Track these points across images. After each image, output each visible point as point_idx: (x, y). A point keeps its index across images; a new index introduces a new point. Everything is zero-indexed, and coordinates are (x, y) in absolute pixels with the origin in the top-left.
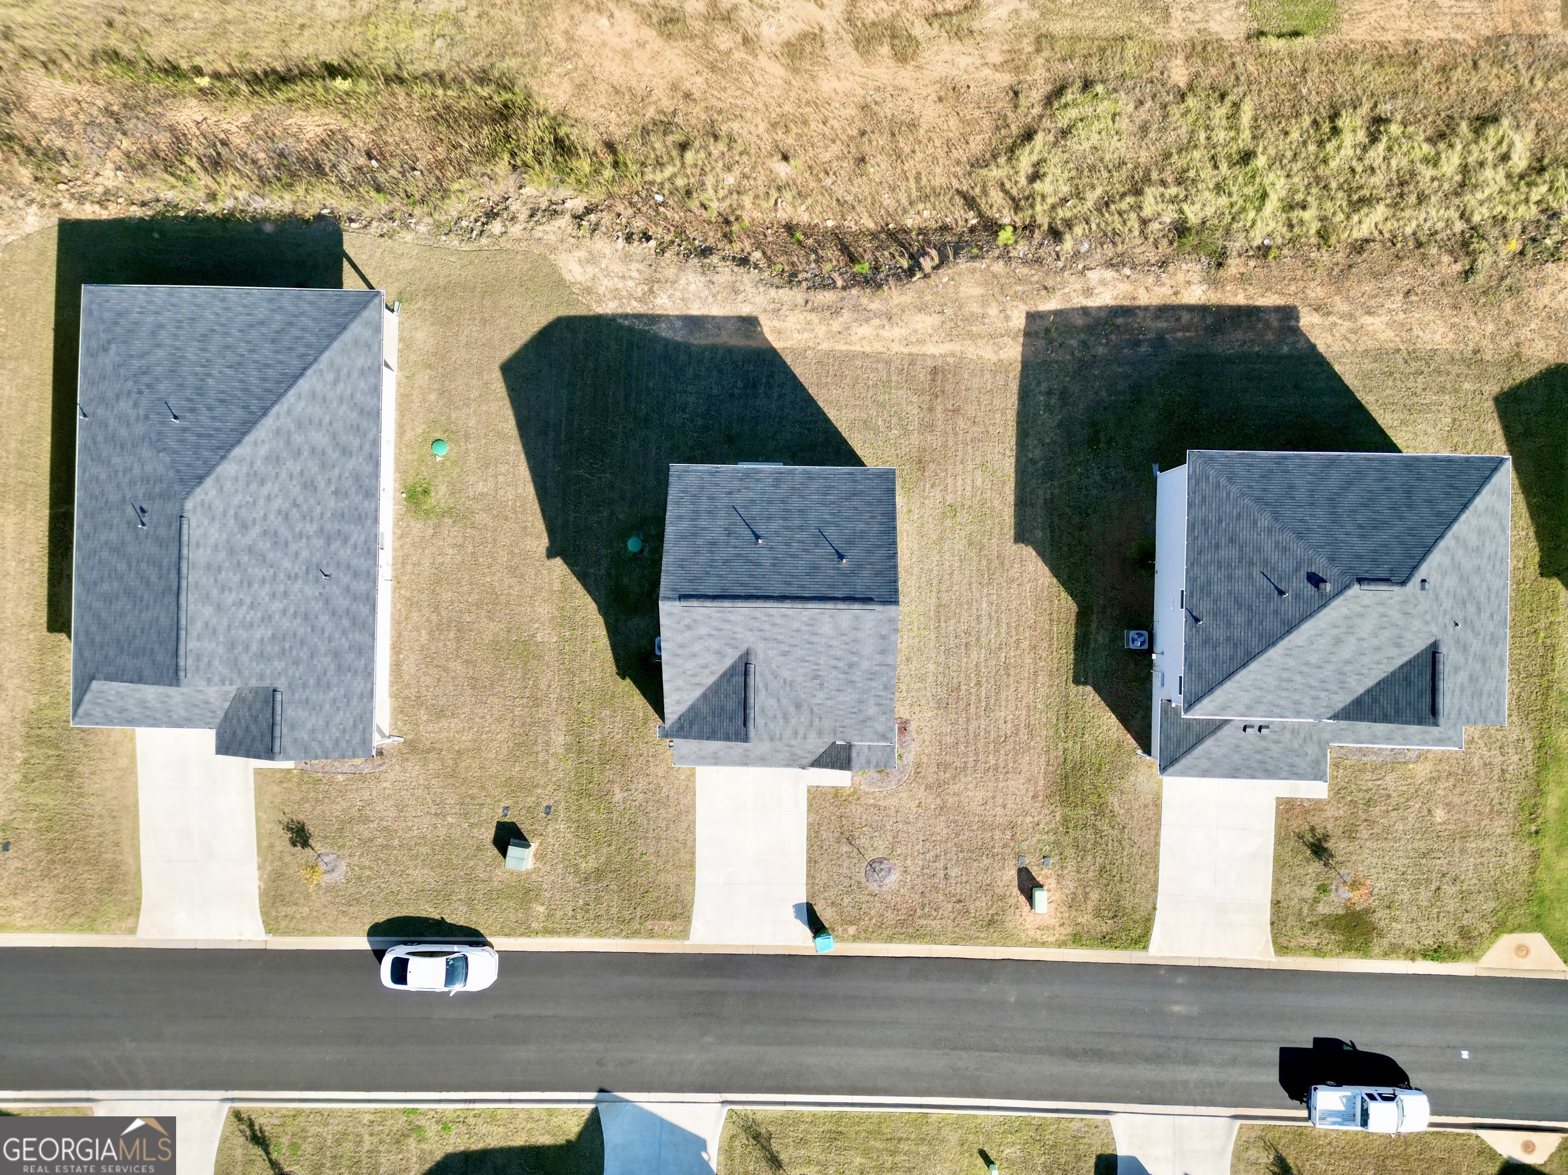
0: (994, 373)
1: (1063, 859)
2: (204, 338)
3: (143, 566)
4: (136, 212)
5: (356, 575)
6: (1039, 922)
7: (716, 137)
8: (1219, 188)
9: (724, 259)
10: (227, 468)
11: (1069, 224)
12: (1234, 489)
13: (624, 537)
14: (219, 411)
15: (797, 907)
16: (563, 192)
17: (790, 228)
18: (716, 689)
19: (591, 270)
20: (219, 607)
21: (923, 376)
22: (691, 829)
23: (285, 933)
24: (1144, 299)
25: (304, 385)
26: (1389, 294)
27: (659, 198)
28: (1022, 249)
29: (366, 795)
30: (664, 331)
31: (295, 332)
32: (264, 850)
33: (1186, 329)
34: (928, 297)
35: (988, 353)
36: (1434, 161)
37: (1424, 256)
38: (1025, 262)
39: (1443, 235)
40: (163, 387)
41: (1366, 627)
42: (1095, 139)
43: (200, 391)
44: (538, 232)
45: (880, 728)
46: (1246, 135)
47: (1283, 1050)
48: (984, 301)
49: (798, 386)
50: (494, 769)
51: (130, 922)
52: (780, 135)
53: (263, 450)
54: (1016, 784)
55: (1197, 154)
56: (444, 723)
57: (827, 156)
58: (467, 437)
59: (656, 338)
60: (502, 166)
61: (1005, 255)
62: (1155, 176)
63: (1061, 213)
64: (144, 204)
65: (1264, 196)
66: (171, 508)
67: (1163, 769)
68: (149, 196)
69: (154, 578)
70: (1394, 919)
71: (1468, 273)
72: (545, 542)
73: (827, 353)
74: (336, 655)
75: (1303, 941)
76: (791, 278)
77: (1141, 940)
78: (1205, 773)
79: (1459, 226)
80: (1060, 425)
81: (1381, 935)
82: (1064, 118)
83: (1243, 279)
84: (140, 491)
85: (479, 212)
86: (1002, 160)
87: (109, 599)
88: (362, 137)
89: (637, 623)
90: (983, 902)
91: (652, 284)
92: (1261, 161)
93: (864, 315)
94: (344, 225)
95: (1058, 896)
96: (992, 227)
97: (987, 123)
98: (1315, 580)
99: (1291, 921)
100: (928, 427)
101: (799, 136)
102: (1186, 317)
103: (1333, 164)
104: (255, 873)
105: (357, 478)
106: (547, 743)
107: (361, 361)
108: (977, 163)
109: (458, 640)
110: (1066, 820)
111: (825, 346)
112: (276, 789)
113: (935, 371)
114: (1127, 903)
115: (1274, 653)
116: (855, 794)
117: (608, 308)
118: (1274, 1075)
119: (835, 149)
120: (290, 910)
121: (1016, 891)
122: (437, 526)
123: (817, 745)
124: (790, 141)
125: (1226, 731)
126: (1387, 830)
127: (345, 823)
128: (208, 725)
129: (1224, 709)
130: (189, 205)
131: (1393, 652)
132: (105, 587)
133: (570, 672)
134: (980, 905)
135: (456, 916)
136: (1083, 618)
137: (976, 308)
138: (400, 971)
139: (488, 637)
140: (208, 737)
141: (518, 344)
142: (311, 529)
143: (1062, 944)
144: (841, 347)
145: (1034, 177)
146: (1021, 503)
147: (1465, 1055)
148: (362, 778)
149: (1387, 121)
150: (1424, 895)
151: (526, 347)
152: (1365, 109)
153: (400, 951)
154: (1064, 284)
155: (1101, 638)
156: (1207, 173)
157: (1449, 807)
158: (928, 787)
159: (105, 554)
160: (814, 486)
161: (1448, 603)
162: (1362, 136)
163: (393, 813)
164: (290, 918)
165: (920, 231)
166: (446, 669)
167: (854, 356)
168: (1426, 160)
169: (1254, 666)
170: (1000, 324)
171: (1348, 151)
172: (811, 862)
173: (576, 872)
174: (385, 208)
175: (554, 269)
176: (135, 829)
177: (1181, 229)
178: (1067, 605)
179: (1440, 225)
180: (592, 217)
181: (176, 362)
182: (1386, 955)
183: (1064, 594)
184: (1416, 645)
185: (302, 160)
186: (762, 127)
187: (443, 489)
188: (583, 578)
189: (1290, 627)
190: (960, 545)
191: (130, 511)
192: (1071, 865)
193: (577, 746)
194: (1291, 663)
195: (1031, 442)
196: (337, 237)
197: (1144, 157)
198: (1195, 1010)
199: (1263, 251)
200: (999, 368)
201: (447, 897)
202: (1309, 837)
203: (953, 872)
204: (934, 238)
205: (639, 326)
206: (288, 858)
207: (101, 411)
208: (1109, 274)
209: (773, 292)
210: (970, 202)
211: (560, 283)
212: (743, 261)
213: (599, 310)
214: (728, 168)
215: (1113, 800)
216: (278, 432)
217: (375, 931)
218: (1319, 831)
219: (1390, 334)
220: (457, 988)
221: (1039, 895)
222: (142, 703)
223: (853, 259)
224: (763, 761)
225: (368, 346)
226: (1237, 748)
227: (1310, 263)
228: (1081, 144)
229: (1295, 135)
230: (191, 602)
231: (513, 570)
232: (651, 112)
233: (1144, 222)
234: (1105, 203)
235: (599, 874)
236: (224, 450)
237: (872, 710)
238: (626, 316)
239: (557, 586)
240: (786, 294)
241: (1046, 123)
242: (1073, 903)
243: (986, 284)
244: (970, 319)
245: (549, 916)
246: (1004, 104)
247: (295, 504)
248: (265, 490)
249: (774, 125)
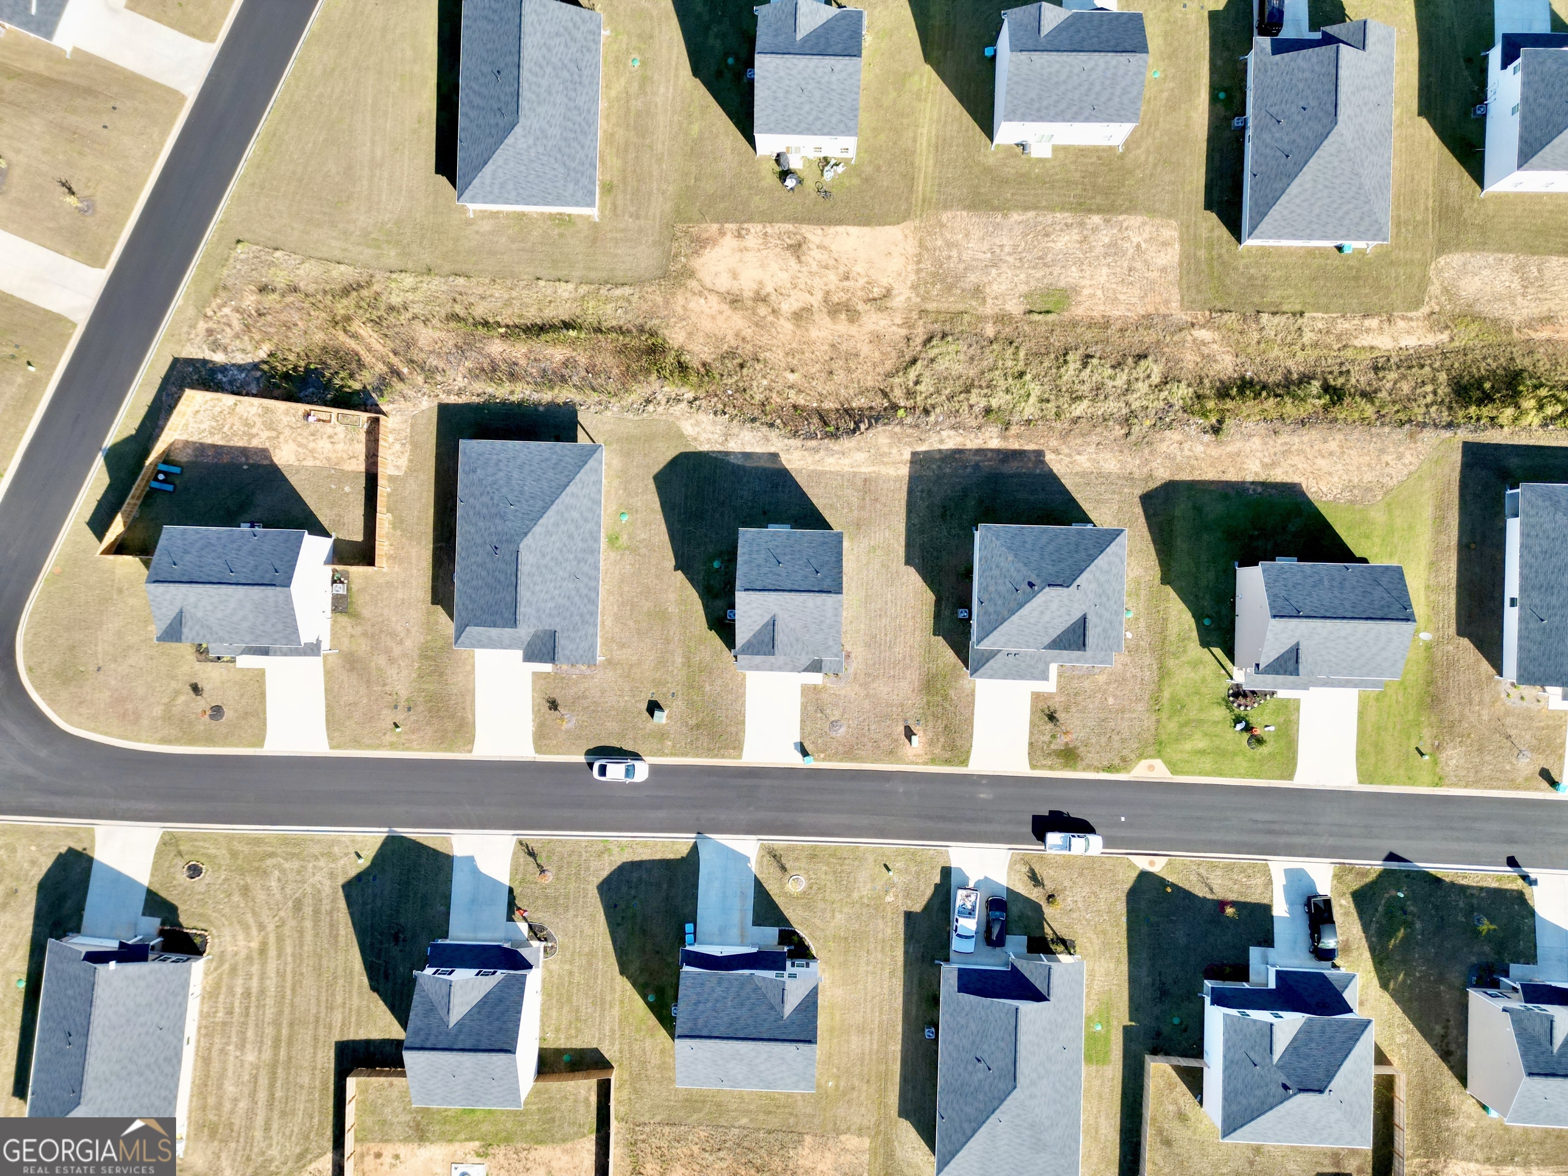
0: (895, 481)
1: (927, 721)
2: (521, 467)
3: (497, 573)
4: (475, 400)
5: (590, 578)
6: (914, 751)
7: (758, 360)
8: (1007, 391)
9: (762, 424)
10: (537, 529)
11: (934, 407)
12: (998, 543)
13: (711, 559)
14: (531, 502)
15: (795, 744)
16: (683, 390)
17: (795, 407)
18: (760, 632)
19: (697, 429)
20: (533, 593)
21: (860, 483)
22: (743, 704)
23: (545, 753)
24: (970, 445)
25: (569, 489)
26: (1089, 444)
27: (730, 392)
28: (909, 420)
29: (586, 685)
30: (732, 459)
31: (563, 464)
32: (536, 712)
33: (990, 460)
34: (862, 444)
35: (891, 471)
36: (1112, 378)
37: (1107, 426)
38: (911, 426)
39: (1117, 416)
40: (504, 490)
41: (1054, 606)
42: (947, 364)
43: (522, 492)
44: (671, 410)
45: (835, 651)
46: (1022, 363)
47: (1034, 817)
48: (890, 446)
49: (798, 487)
50: (648, 674)
51: (469, 747)
52: (790, 359)
53: (552, 520)
54: (904, 684)
55: (997, 373)
56: (624, 651)
57: (814, 370)
58: (637, 511)
59: (728, 463)
60: (654, 377)
61: (901, 423)
62: (976, 383)
63: (929, 401)
64: (478, 395)
65: (1029, 395)
66: (512, 547)
67: (971, 675)
68: (480, 391)
69: (502, 579)
70: (1089, 752)
71: (1127, 435)
72: (673, 563)
73: (813, 471)
74: (581, 616)
75: (1044, 762)
76: (795, 434)
77: (964, 762)
78: (991, 677)
79: (1124, 411)
80: (928, 507)
81: (1082, 760)
82: (932, 353)
83: (1018, 436)
84: (495, 539)
85: (642, 400)
86: (901, 374)
87: (476, 589)
88: (583, 360)
89: (720, 603)
90: (887, 742)
91: (727, 436)
92: (1028, 377)
93: (830, 452)
94: (578, 407)
95: (924, 740)
96: (895, 407)
97: (894, 354)
98: (1031, 585)
99: (1038, 752)
100: (862, 508)
101: (800, 360)
102: (990, 454)
103: (1065, 378)
104: (531, 723)
105: (591, 533)
106: (673, 662)
107: (593, 478)
108: (889, 375)
109: (631, 610)
110: (928, 702)
111: (811, 468)
112: (543, 682)
113: (865, 480)
114: (958, 743)
115: (1014, 618)
116: (825, 688)
117: (705, 448)
118: (1029, 829)
119: (818, 366)
120: (547, 742)
121: (903, 737)
122: (622, 555)
123: (806, 661)
124: (795, 362)
125: (999, 655)
126: (1085, 707)
127: (576, 699)
128: (519, 648)
129: (994, 644)
130: (501, 396)
131: (1067, 618)
132: (475, 583)
133: (684, 626)
134: (886, 744)
135: (628, 746)
136: (938, 603)
137: (886, 449)
138: (603, 771)
139: (645, 609)
140: (519, 653)
141: (661, 466)
142: (571, 557)
143: (925, 763)
144: (819, 468)
145: (917, 383)
146: (909, 545)
147: (1123, 819)
148: (585, 677)
149: (1092, 357)
150: (1103, 740)
151: (665, 467)
152: (1081, 351)
153: (603, 762)
154: (930, 437)
155: (946, 613)
156: (1002, 382)
157: (1115, 697)
158: (860, 685)
159: (474, 567)
160: (806, 539)
161: (1091, 596)
162: (1078, 365)
163: (599, 694)
164: (547, 745)
165: (860, 409)
166: (626, 625)
167: (826, 473)
168: (1110, 378)
169: (1005, 624)
170: (898, 458)
171: (1071, 372)
172: (803, 721)
173: (687, 725)
174: (597, 399)
175: (678, 428)
176: (473, 701)
177: (988, 411)
178: (930, 597)
179: (1115, 410)
180: (697, 402)
181: (509, 478)
182: (1084, 770)
183: (929, 591)
184: (1077, 616)
185: (554, 373)
186: (781, 355)
187: (625, 537)
188: (691, 580)
189: (1021, 606)
190: (877, 566)
191: (488, 548)
192: (931, 724)
193: (688, 664)
194: (1022, 623)
195: (913, 515)
196: (575, 413)
197: (972, 373)
198: (991, 796)
199: (1029, 421)
200: (897, 479)
201: (624, 737)
202: (1047, 711)
203: (873, 727)
204: (866, 413)
205: (720, 456)
206: (547, 716)
207: (471, 500)
208: (952, 433)
209: (786, 441)
210: (885, 395)
211: (681, 436)
212: (772, 425)
213: (701, 449)
214: (764, 377)
215: (952, 693)
216: (558, 512)
217: (589, 753)
218: (1052, 709)
219: (1088, 464)
220: (629, 780)
221: (913, 737)
222: (490, 638)
223: (826, 424)
224: (780, 669)
225: (596, 471)
226: (1005, 665)
227: (1051, 428)
228: (941, 366)
229: (1045, 364)
230: (521, 589)
231: (658, 577)
232: (725, 347)
233: (971, 406)
234: (950, 398)
235: (698, 726)
236: (535, 521)
237: (831, 643)
238: (714, 452)
239: (678, 585)
240: (793, 442)
241: (923, 355)
242: (931, 743)
243: (891, 437)
244: (883, 455)
245: (674, 746)
246: (902, 345)
247: (565, 545)
248: (552, 539)
249: (787, 354)
